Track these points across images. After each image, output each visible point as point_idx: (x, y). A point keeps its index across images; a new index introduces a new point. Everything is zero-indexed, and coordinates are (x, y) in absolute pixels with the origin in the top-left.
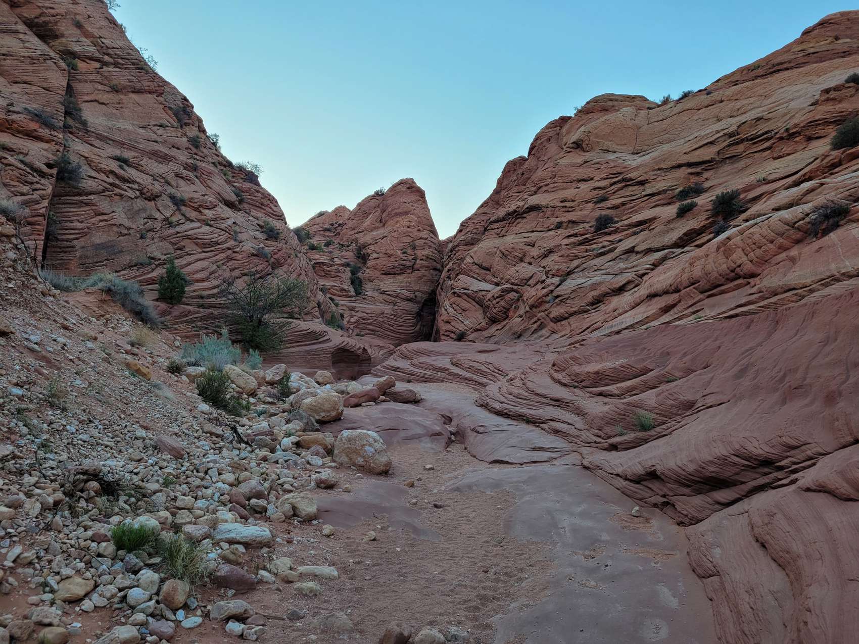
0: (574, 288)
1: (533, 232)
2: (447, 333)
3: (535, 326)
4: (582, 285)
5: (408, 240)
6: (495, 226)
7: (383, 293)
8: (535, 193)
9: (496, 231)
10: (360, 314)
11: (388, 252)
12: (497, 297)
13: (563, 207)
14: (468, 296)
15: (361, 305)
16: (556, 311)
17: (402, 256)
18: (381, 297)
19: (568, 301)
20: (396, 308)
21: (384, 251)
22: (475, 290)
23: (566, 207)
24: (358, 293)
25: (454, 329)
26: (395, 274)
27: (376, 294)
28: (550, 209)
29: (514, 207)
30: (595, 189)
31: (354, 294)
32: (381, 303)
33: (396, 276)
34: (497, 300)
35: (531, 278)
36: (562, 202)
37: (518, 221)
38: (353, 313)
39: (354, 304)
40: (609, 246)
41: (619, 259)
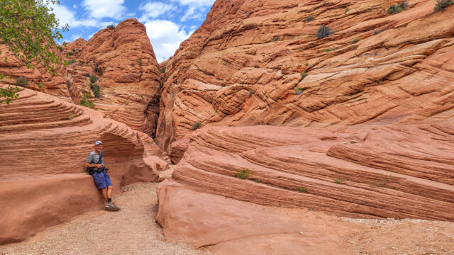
0: (322, 81)
1: (251, 44)
2: (183, 124)
3: (286, 116)
4: (332, 78)
5: (135, 58)
6: (213, 42)
7: (117, 95)
8: (248, 17)
9: (215, 46)
11: (120, 66)
12: (229, 94)
13: (276, 25)
14: (197, 95)
15: (100, 104)
16: (307, 102)
17: (131, 69)
18: (116, 99)
19: (319, 93)
20: (128, 106)
21: (117, 66)
22: (203, 90)
24: (97, 95)
25: (189, 121)
26: (126, 82)
27: (111, 96)
29: (231, 28)
30: (302, 12)
31: (94, 96)
33: (127, 84)
34: (229, 96)
35: (260, 77)
36: (274, 22)
37: (235, 38)
40: (342, 47)
41: (367, 54)
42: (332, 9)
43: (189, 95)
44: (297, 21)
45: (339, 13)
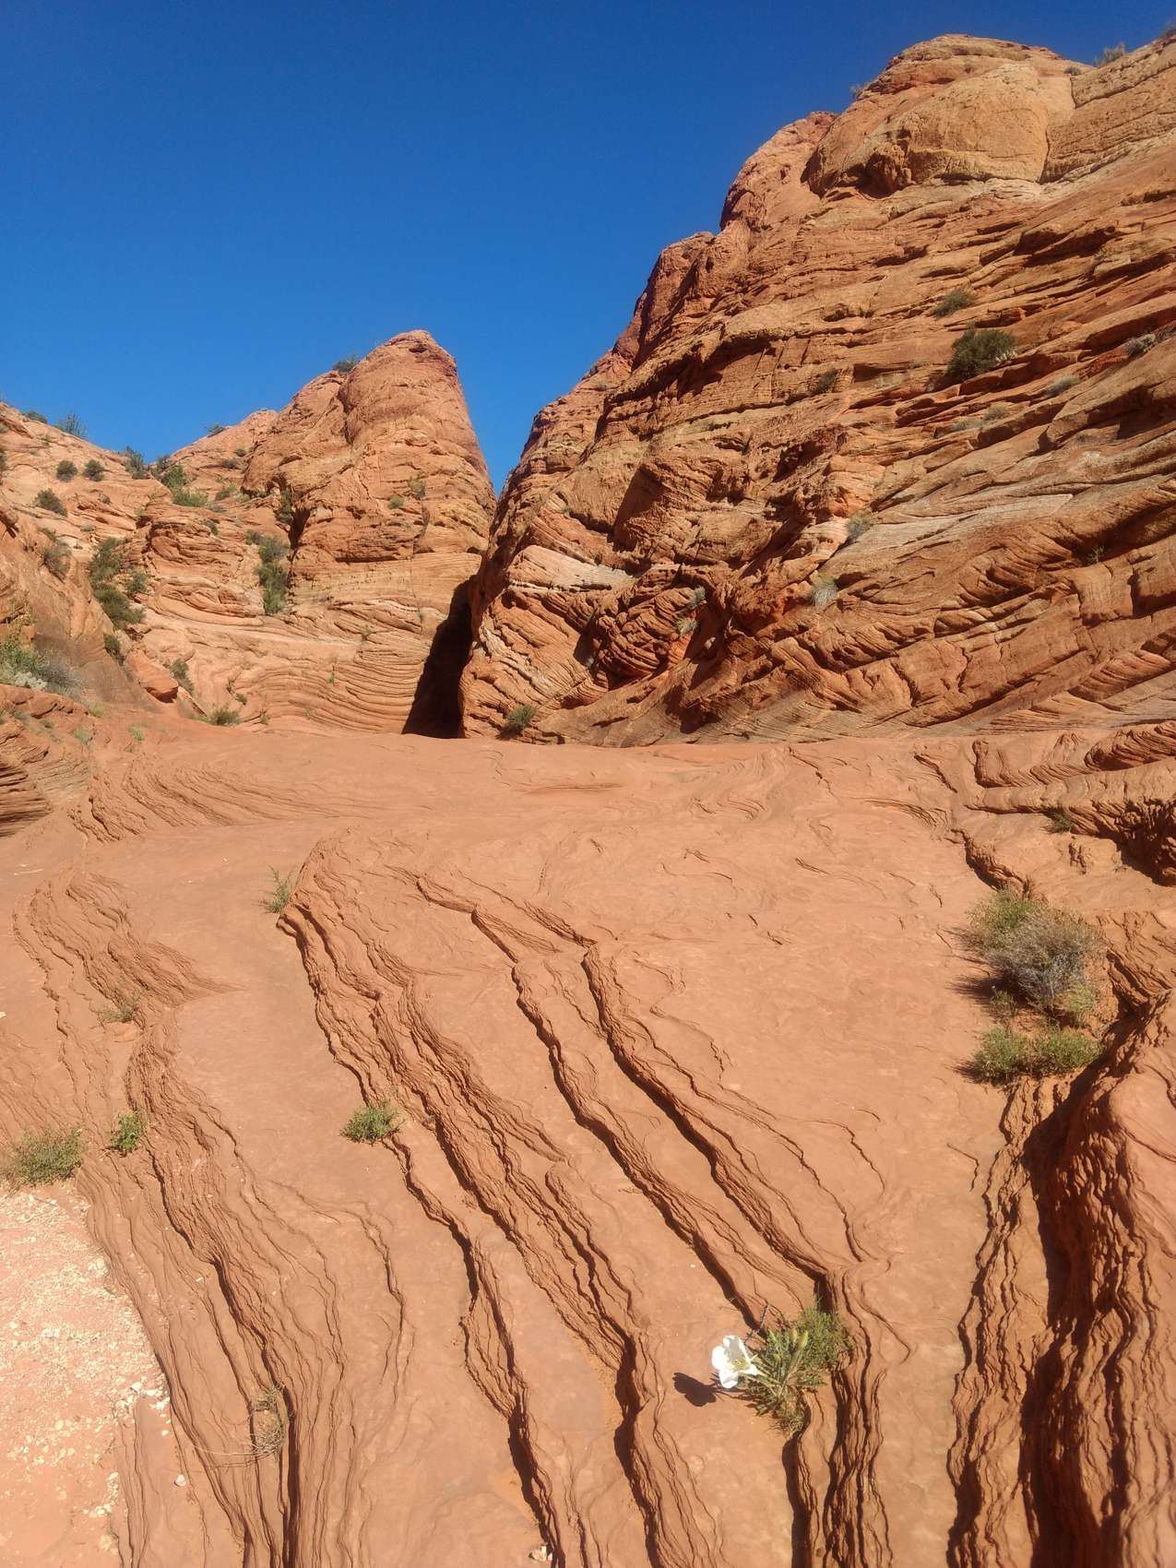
0: (906, 549)
2: (486, 711)
4: (941, 537)
7: (338, 607)
8: (748, 304)
9: (631, 421)
10: (271, 662)
11: (356, 503)
12: (633, 602)
13: (835, 331)
14: (546, 602)
15: (277, 638)
16: (838, 631)
17: (388, 513)
19: (887, 595)
20: (370, 645)
21: (345, 502)
22: (568, 585)
23: (842, 331)
24: (270, 609)
25: (505, 700)
26: (368, 560)
27: (319, 611)
28: (793, 341)
29: (687, 350)
30: (932, 276)
31: (260, 609)
32: (330, 633)
33: (372, 565)
34: (633, 610)
36: (829, 319)
38: (251, 657)
39: (257, 635)
40: (1018, 410)
43: (520, 604)
44: (909, 314)
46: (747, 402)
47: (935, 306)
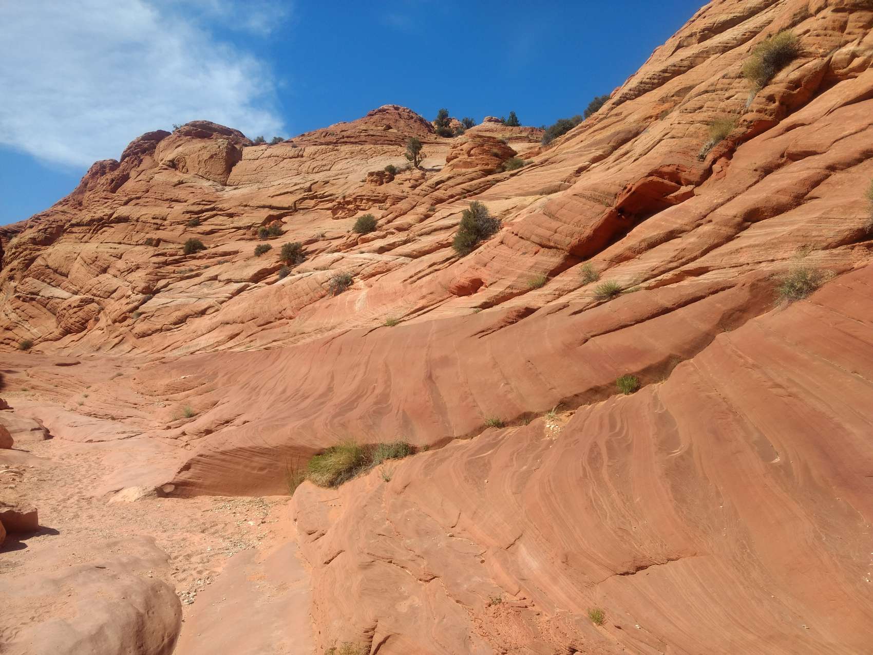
0: (159, 307)
1: (120, 243)
2: (8, 341)
3: (117, 340)
4: (168, 305)
6: (75, 229)
8: (126, 203)
9: (77, 235)
12: (75, 307)
13: (154, 224)
14: (37, 301)
16: (140, 327)
19: (152, 319)
22: (47, 296)
23: (157, 224)
25: (17, 338)
28: (140, 223)
29: (102, 215)
30: (188, 212)
34: (75, 309)
35: (115, 291)
36: (153, 218)
37: (104, 229)
40: (196, 270)
41: (205, 284)
42: (220, 215)
43: (24, 301)
44: (179, 223)
45: (224, 223)
46: (122, 241)
47: (187, 223)
